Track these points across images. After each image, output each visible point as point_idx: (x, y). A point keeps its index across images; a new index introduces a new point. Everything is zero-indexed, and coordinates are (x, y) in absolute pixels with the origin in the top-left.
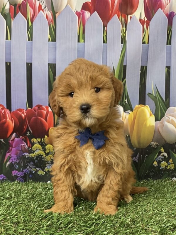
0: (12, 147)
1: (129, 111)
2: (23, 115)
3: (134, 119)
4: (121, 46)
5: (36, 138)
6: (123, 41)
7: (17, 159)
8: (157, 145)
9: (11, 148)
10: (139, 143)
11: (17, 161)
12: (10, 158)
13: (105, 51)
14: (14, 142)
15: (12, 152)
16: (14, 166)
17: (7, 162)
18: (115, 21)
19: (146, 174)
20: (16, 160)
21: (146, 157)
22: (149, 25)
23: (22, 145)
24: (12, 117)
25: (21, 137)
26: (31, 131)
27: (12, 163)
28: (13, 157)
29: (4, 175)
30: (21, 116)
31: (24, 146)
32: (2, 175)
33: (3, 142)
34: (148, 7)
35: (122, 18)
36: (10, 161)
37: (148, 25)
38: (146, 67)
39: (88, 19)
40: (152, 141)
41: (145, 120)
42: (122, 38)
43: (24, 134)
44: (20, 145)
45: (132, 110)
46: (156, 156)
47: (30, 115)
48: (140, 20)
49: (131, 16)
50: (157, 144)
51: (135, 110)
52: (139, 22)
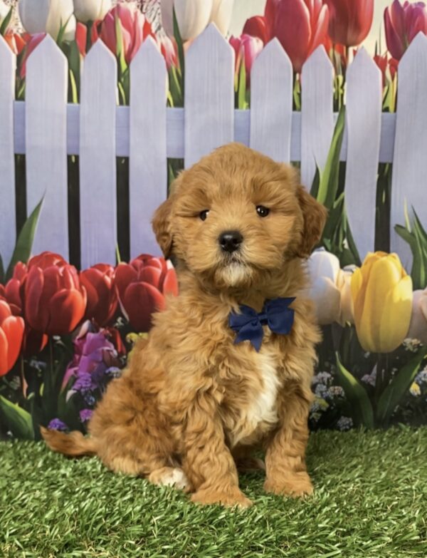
0: (80, 354)
1: (353, 267)
2: (108, 280)
3: (365, 285)
4: (332, 117)
5: (137, 332)
6: (338, 106)
7: (93, 381)
8: (418, 345)
9: (77, 357)
10: (376, 339)
11: (91, 386)
12: (74, 379)
13: (296, 130)
14: (84, 343)
15: (80, 365)
16: (86, 399)
17: (68, 388)
18: (320, 60)
19: (395, 413)
20: (89, 385)
21: (393, 373)
22: (396, 70)
23: (103, 350)
24: (81, 284)
25: (102, 330)
26: (126, 316)
27: (79, 391)
28: (82, 378)
29: (61, 420)
30: (103, 282)
31: (108, 351)
32: (57, 420)
33: (60, 342)
34: (395, 29)
35: (336, 52)
36: (76, 386)
37: (394, 69)
38: (391, 165)
39: (258, 55)
40: (407, 336)
41: (389, 287)
42: (336, 98)
43: (110, 324)
44: (100, 349)
45: (359, 265)
46: (415, 372)
47: (123, 279)
48: (377, 58)
49: (355, 48)
50: (419, 342)
51: (366, 263)
52: (374, 62)
